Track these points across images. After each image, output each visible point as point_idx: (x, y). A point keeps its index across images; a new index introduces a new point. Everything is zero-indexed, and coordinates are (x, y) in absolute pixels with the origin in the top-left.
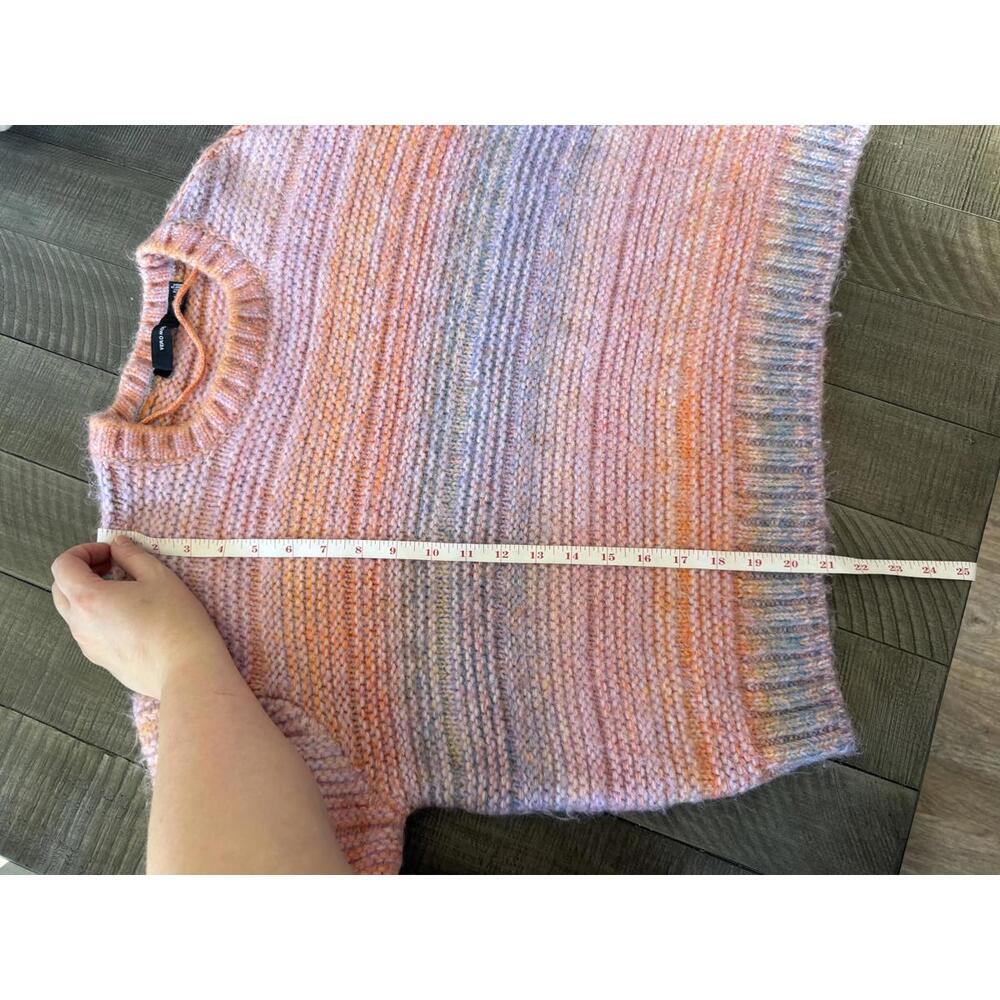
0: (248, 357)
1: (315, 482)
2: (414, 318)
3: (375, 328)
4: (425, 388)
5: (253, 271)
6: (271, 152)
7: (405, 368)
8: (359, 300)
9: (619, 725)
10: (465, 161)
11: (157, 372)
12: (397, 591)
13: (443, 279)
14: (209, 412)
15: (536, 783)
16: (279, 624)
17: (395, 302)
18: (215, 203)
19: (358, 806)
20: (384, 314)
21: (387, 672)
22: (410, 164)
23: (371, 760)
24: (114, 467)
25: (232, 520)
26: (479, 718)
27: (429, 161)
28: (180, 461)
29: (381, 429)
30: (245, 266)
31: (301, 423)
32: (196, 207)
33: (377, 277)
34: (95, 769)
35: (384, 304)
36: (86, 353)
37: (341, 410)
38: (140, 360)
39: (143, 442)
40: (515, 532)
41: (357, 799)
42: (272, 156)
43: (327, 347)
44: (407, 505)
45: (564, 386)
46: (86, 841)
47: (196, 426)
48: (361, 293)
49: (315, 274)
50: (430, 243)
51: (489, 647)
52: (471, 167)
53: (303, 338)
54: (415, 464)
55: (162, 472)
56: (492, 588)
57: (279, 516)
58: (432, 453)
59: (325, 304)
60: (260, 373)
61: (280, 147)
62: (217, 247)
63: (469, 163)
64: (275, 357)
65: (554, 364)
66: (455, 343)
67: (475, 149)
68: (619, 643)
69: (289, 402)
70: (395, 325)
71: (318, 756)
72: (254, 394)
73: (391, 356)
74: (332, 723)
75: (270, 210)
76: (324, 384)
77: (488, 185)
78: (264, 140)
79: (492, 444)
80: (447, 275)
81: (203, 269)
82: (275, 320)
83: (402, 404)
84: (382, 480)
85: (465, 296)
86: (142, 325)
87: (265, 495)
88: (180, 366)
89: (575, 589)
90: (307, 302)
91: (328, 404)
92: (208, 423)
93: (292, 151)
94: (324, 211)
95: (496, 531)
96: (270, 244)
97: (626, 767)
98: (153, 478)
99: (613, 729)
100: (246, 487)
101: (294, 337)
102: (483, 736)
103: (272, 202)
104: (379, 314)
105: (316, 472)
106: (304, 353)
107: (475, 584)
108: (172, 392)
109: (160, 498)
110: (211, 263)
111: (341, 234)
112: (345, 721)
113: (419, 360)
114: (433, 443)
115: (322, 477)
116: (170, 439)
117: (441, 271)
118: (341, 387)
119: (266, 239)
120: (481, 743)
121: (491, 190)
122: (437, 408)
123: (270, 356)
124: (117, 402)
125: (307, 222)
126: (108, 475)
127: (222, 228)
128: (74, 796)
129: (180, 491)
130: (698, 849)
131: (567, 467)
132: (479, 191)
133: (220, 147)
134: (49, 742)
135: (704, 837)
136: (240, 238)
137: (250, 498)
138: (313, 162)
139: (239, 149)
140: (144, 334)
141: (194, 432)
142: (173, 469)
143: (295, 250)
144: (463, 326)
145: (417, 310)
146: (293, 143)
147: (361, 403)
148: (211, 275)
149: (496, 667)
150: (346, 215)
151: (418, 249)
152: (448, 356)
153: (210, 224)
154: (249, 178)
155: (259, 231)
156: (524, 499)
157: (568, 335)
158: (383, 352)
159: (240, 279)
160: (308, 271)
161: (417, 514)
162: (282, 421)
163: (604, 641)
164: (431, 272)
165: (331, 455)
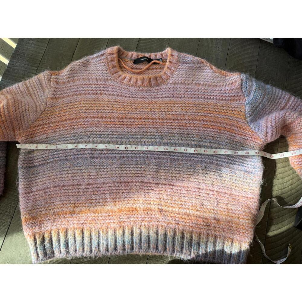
0: (139, 83)
1: (105, 106)
2: (156, 127)
3: (153, 116)
4: (135, 132)
5: (167, 80)
6: (207, 78)
7: (141, 126)
8: (160, 110)
9: (41, 195)
10: (210, 135)
11: (135, 60)
12: (76, 131)
13: (170, 133)
14: (123, 76)
15: (25, 173)
16: (66, 103)
17: (161, 121)
18: (186, 65)
19: (19, 128)
20: (157, 118)
21: (54, 132)
22: (207, 119)
23: (32, 130)
24: (105, 55)
25: (94, 87)
26: (42, 157)
27: (209, 124)
28: (109, 71)
29: (122, 121)
30: (169, 77)
31: (122, 100)
32: (184, 60)
33: (168, 114)
34: (33, 66)
35: (160, 117)
36: (141, 42)
37: (127, 110)
38: (138, 56)
39: (112, 60)
40: (93, 162)
41: (21, 128)
42: (205, 78)
43: (145, 104)
44: (100, 131)
45: (138, 172)
46: (17, 68)
47: (120, 73)
48: (163, 111)
49: (168, 97)
50: (181, 128)
51: (61, 158)
52: (208, 137)
53: (147, 97)
54: (113, 132)
55: (105, 67)
56: (77, 157)
57: (95, 98)
58: (116, 136)
59: (158, 101)
60: (136, 87)
61: (208, 80)
62: (173, 68)
63: (210, 136)
64: (141, 90)
65: (145, 168)
66: (150, 139)
67: (215, 137)
68: (63, 194)
69: (128, 96)
70: (154, 121)
71: (30, 116)
72: (130, 86)
73: (144, 121)
74: (40, 119)
75: (187, 81)
76: (134, 104)
77: (202, 143)
78: (210, 75)
79: (120, 153)
80: (171, 134)
81: (166, 66)
82: (152, 88)
83: (130, 126)
84: (107, 123)
85: (165, 140)
86: (149, 54)
87: (101, 94)
88: (137, 66)
89: (77, 180)
90: (158, 96)
91: (128, 106)
92: (120, 76)
93: (208, 84)
94: (188, 96)
95: (94, 156)
96: (176, 83)
97: (30, 197)
98: (103, 65)
99: (40, 193)
100: (103, 88)
101: (148, 94)
102: (38, 159)
103: (190, 81)
104: (156, 116)
105: (108, 106)
106: (143, 98)
107: (78, 152)
108: (130, 65)
109: (98, 68)
110: (168, 68)
111: (181, 102)
112: (41, 122)
113: (144, 129)
114: (119, 136)
115: (107, 108)
116: (115, 67)
117: (172, 132)
118: (134, 109)
119: (177, 82)
120: (36, 158)
121: (201, 144)
122: (130, 136)
123: (141, 89)
124: (126, 52)
125: (184, 92)
126: (102, 54)
127: (179, 69)
128: (27, 63)
129: (101, 72)
130: (12, 220)
131: (114, 175)
132: (200, 140)
133: (206, 64)
134: (39, 55)
135: (15, 221)
136: (176, 74)
137: (101, 90)
138: (204, 90)
139: (206, 69)
140: (147, 55)
141: (118, 73)
142: (106, 69)
143: (175, 90)
144: (155, 141)
145: (159, 127)
146: (210, 84)
147: (129, 115)
148: (165, 69)
149: (55, 160)
150: (187, 102)
151: (178, 125)
152: (146, 137)
153: (180, 65)
154: (197, 73)
155: (180, 79)
156: (103, 163)
157: (155, 172)
158: (146, 119)
159: (164, 77)
160: (168, 95)
161: (98, 134)
162: (123, 95)
163: (63, 189)
164: (172, 129)
165: (113, 109)
